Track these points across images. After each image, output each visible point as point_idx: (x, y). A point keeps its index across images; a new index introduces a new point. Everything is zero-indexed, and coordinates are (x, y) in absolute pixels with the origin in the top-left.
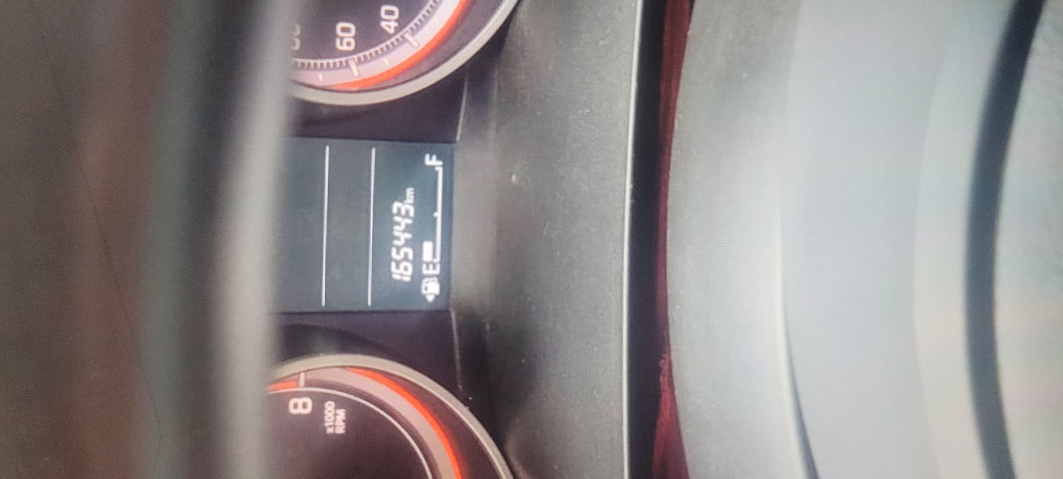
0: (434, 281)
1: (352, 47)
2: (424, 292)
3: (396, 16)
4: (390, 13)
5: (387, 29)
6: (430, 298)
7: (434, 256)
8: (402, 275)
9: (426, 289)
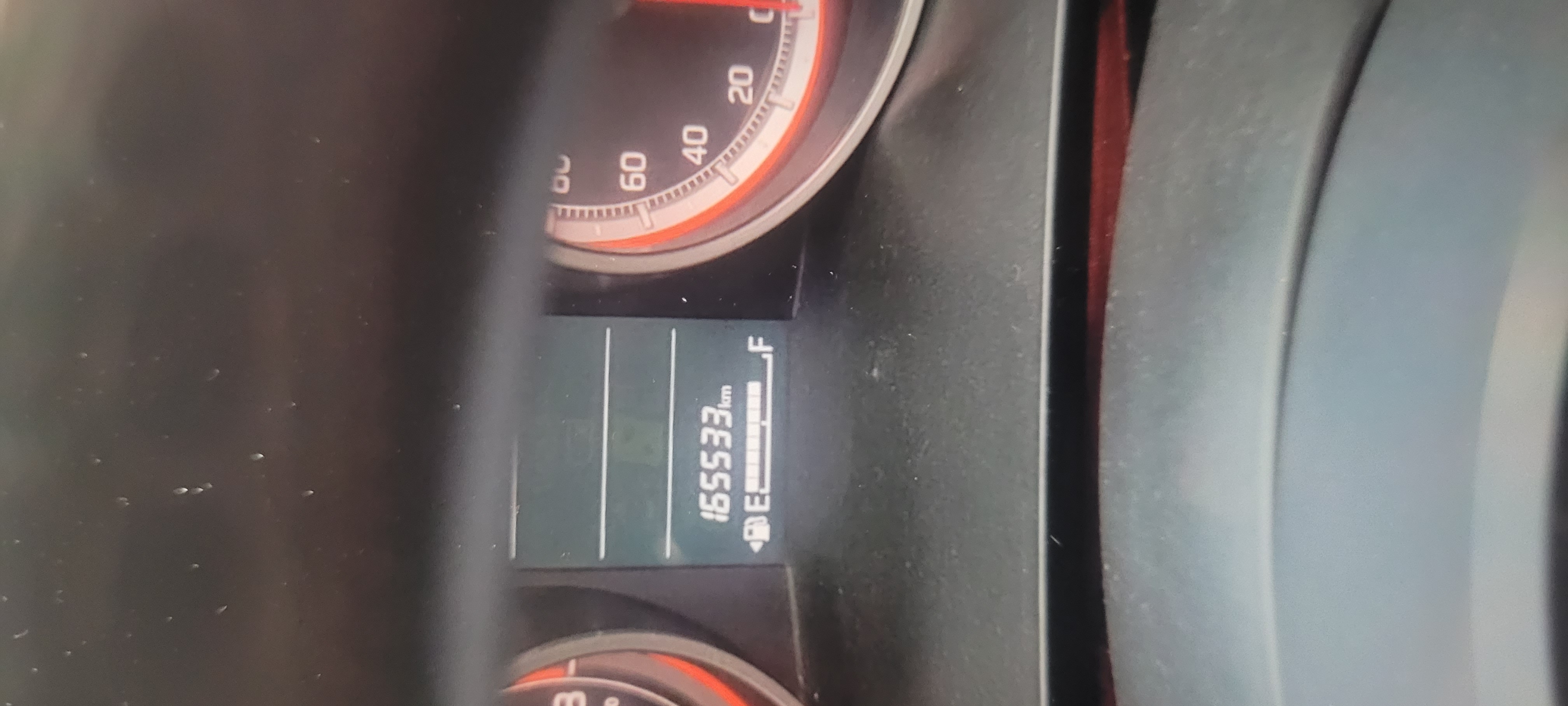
0: (761, 521)
1: (641, 187)
2: (746, 537)
3: (705, 139)
4: (697, 135)
5: (692, 159)
6: (756, 547)
8: (714, 512)
9: (751, 533)
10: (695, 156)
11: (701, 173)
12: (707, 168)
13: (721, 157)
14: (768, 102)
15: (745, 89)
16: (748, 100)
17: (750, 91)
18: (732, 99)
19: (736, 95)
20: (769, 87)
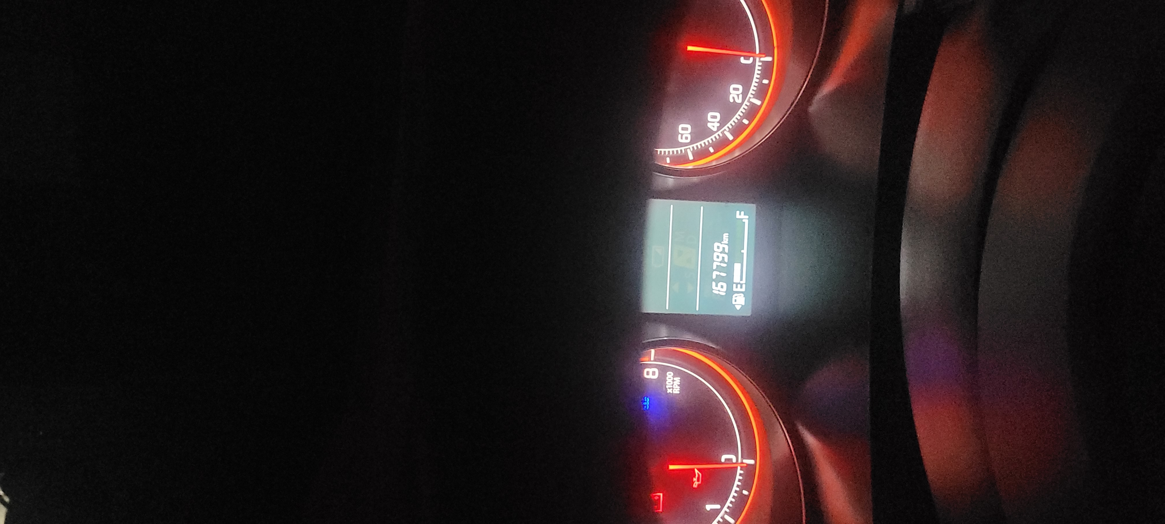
7: (741, 280)
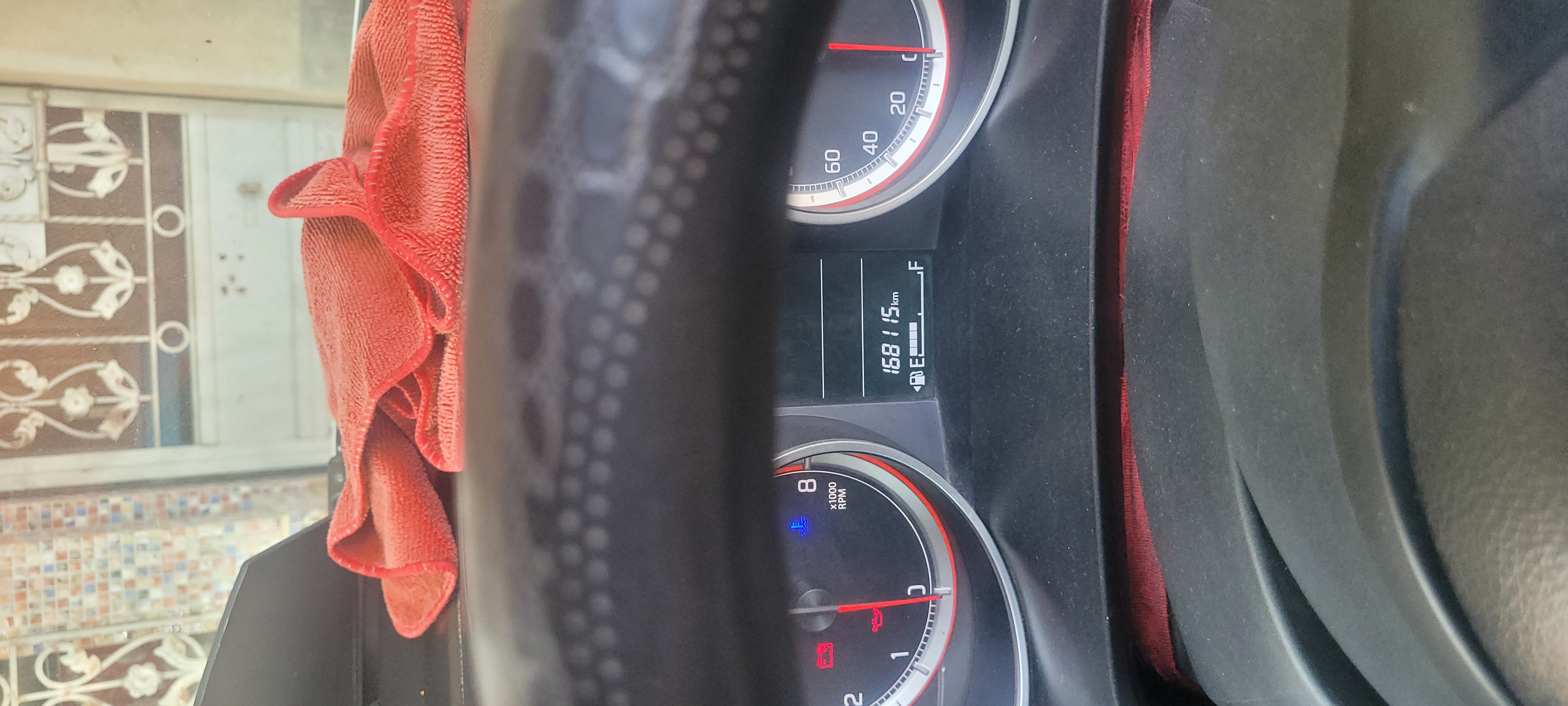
0: (920, 373)
1: (838, 171)
2: (911, 383)
3: (876, 139)
4: (871, 137)
5: (869, 152)
6: (917, 389)
7: (919, 352)
8: (891, 369)
9: (914, 380)
10: (871, 149)
11: (874, 160)
12: (879, 157)
13: (887, 150)
14: (915, 113)
15: (900, 105)
16: (904, 113)
17: (904, 106)
18: (892, 113)
19: (895, 109)
20: (916, 104)
